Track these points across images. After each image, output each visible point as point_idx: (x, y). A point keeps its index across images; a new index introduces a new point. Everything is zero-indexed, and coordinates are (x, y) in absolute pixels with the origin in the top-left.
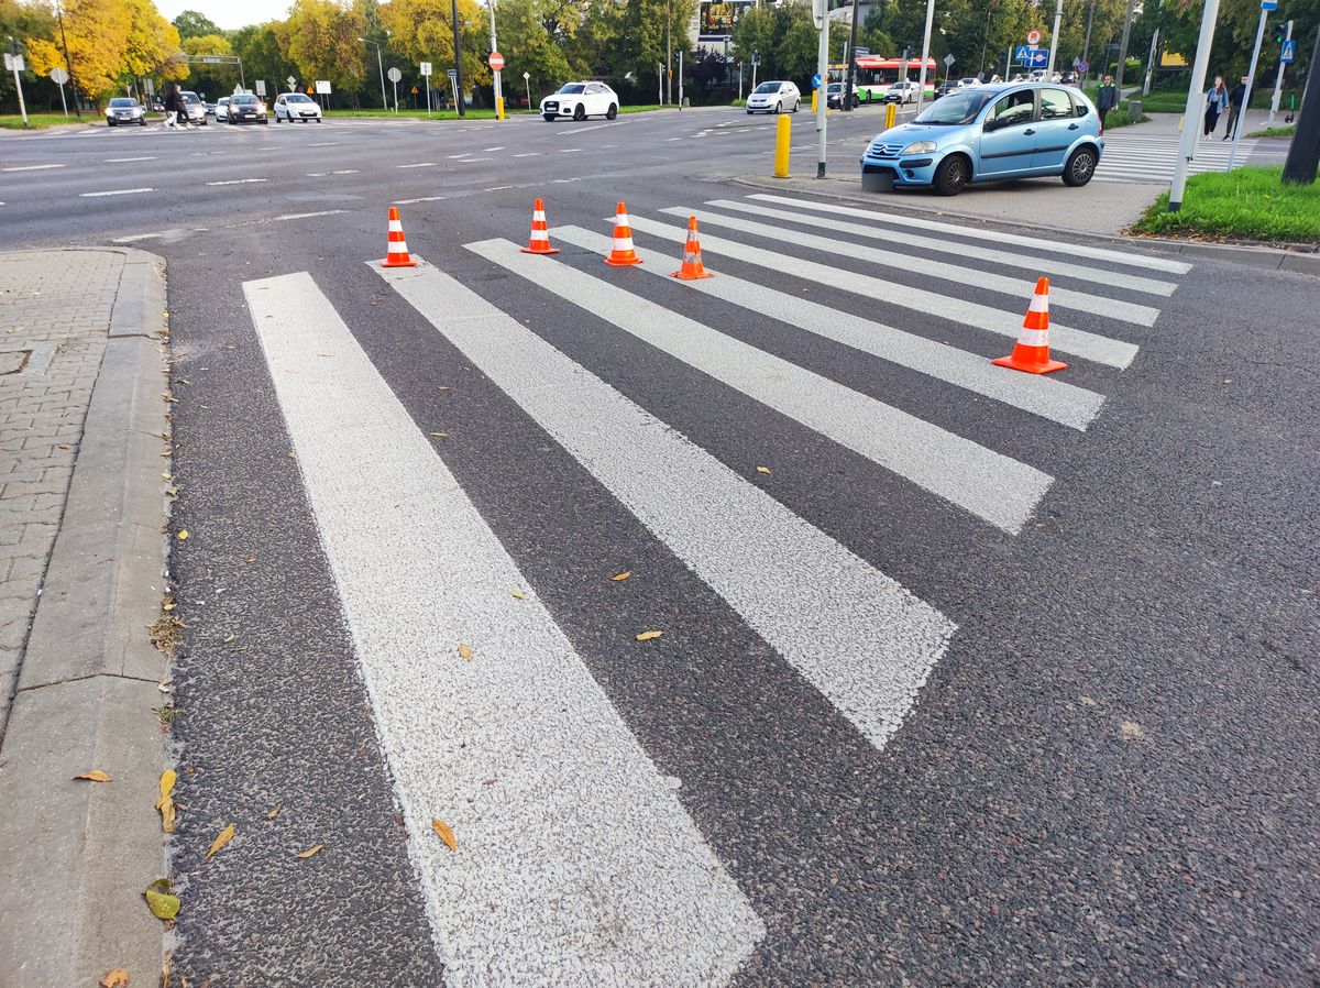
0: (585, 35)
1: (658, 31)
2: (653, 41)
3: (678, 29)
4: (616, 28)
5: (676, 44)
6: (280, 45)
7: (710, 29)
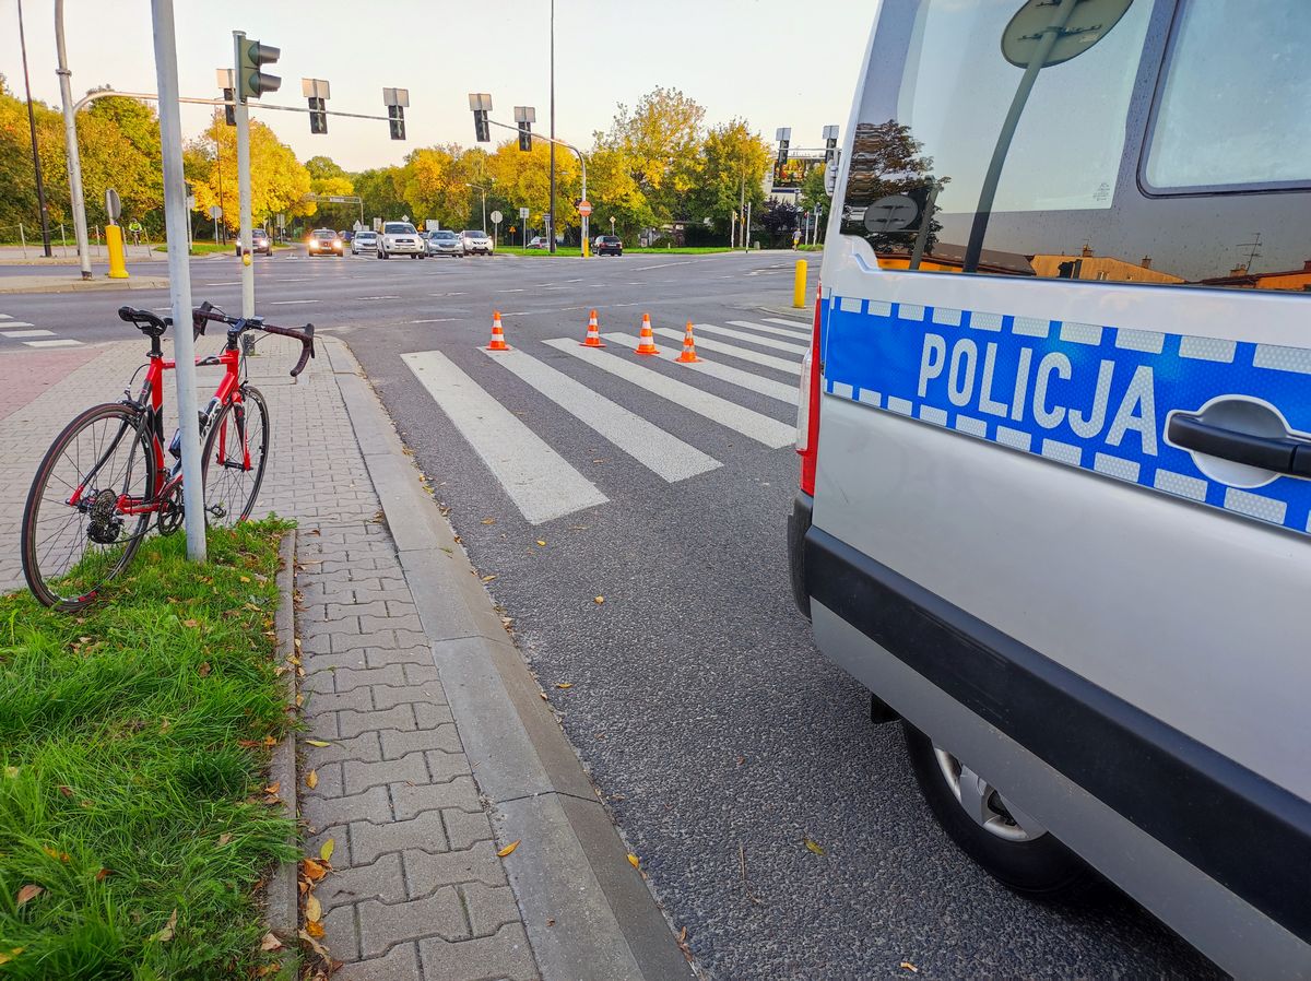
0: (668, 186)
1: (734, 183)
2: (729, 192)
3: (752, 182)
4: (697, 180)
5: (750, 194)
6: (396, 187)
7: (782, 183)
